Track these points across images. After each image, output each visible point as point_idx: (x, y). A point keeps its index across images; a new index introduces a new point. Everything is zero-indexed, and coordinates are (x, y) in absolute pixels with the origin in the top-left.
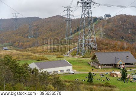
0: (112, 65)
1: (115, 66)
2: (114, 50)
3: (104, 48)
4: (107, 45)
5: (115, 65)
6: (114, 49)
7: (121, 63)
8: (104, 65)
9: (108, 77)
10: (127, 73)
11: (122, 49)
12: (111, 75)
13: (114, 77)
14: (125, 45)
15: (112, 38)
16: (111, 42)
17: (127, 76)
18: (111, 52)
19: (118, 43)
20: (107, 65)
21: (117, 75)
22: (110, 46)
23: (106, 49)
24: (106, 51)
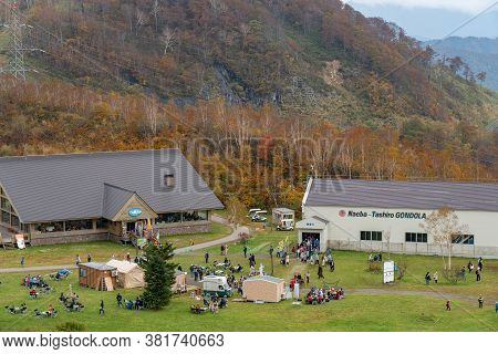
0: (88, 224)
1: (106, 231)
2: (94, 141)
3: (37, 130)
4: (50, 112)
5: (104, 223)
6: (93, 135)
7: (135, 212)
8: (41, 227)
9: (69, 295)
10: (172, 267)
11: (138, 135)
12: (89, 279)
13: (103, 288)
14: (154, 116)
15: (72, 73)
16: (73, 98)
17: (172, 280)
18: (78, 152)
19: (114, 104)
20: (58, 226)
21: (118, 281)
22: (68, 120)
23: (48, 137)
24: (46, 150)
